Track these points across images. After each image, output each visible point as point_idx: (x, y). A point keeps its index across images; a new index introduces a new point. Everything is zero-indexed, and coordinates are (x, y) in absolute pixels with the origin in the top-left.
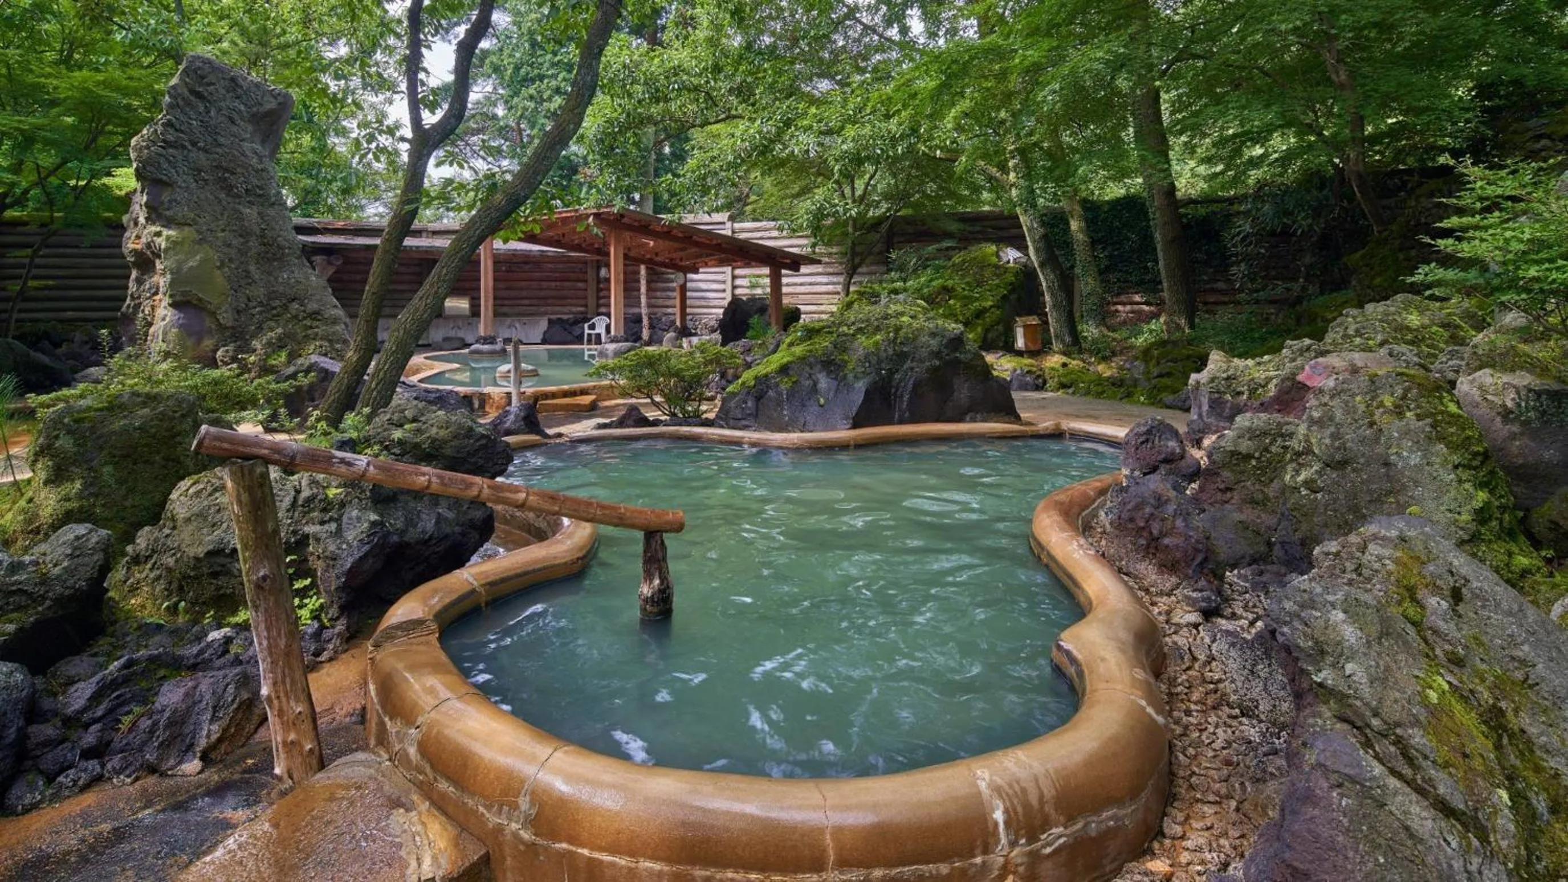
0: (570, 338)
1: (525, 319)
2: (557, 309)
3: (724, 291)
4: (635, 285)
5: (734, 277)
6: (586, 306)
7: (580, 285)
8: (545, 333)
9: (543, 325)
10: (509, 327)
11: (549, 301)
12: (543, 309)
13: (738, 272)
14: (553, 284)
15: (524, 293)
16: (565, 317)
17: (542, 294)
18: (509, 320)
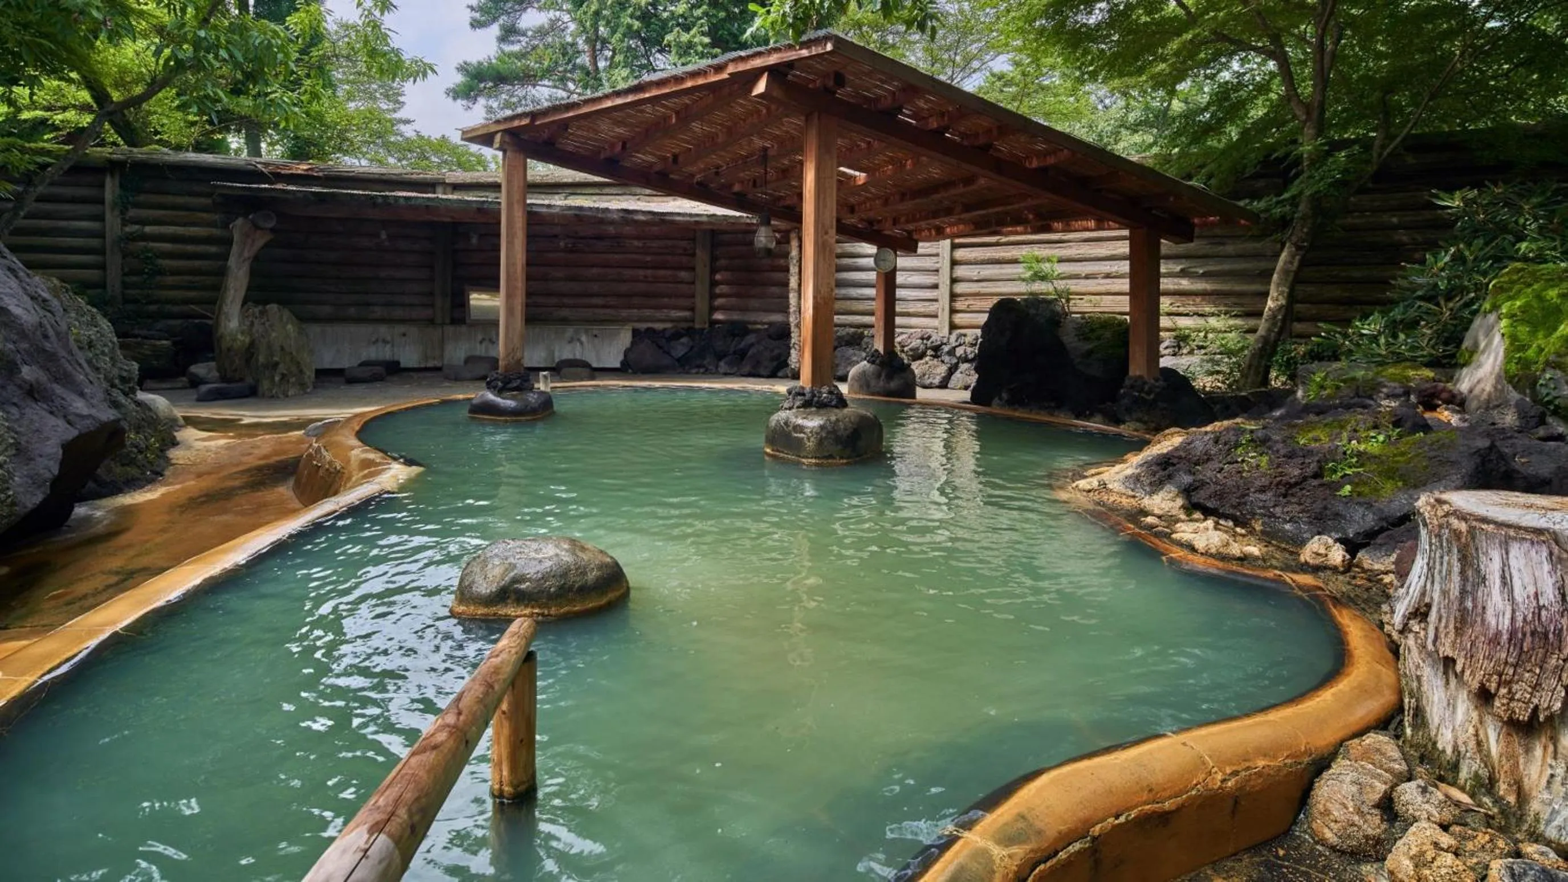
0: (666, 361)
1: (596, 329)
2: (648, 312)
3: (935, 286)
4: (778, 276)
5: (954, 263)
6: (692, 309)
7: (683, 275)
8: (626, 353)
9: (625, 338)
10: (571, 341)
11: (636, 301)
12: (624, 313)
13: (960, 254)
14: (641, 273)
15: (595, 287)
16: (659, 326)
17: (624, 288)
18: (570, 331)
